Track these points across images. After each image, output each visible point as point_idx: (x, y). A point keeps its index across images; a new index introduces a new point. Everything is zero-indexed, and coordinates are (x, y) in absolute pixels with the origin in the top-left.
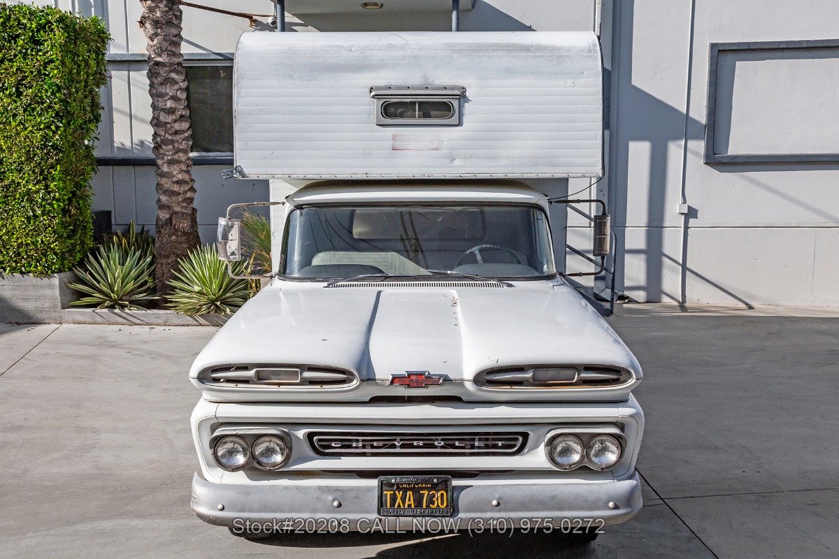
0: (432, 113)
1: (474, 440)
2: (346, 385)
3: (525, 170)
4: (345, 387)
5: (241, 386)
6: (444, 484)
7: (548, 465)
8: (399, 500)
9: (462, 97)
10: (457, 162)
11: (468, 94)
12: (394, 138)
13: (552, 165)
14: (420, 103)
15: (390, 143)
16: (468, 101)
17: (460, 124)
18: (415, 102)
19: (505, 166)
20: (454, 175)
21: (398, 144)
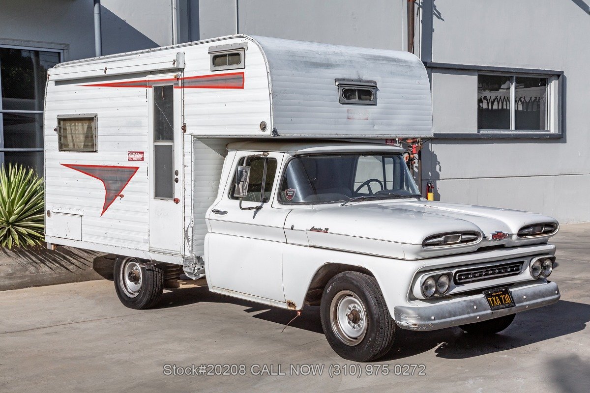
0: (362, 97)
1: (506, 268)
2: (476, 241)
3: (404, 132)
4: (475, 242)
5: (437, 247)
6: (506, 292)
7: (531, 278)
8: (495, 302)
9: (375, 87)
10: (376, 127)
11: (378, 86)
12: (348, 111)
13: (414, 130)
14: (358, 90)
15: (346, 115)
16: (378, 90)
17: (375, 104)
18: (355, 90)
19: (395, 130)
20: (375, 135)
21: (350, 116)
